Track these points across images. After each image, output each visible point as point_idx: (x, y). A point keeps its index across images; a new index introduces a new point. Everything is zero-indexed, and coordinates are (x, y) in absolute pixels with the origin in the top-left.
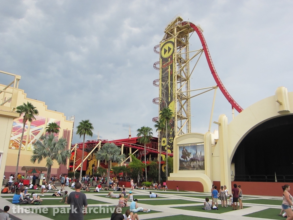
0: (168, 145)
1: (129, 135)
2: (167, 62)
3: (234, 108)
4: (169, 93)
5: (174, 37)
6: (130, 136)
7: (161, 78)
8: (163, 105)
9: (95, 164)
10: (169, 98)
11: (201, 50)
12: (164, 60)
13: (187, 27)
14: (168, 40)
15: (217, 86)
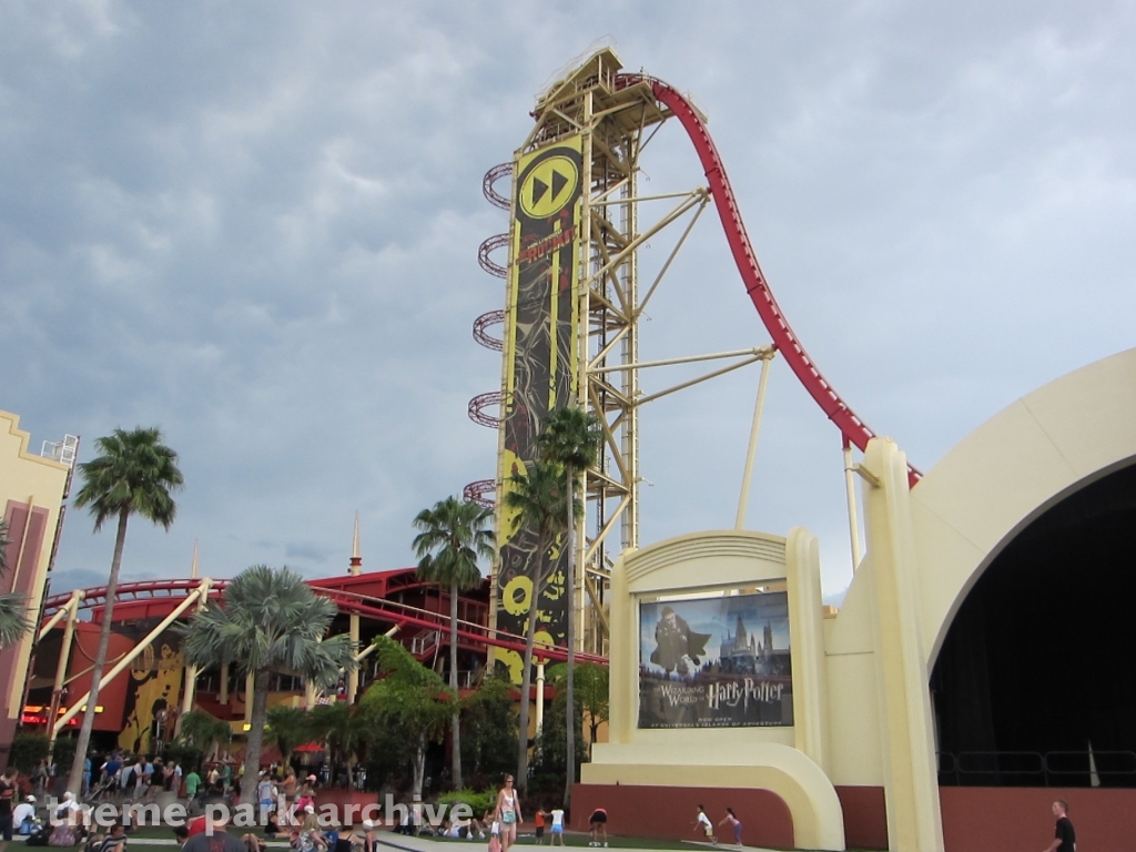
0: (539, 608)
1: (353, 559)
2: (546, 236)
3: (852, 444)
4: (553, 372)
5: (582, 132)
6: (356, 561)
7: (514, 303)
8: (520, 424)
9: (172, 700)
10: (552, 394)
11: (700, 191)
12: (533, 228)
13: (640, 98)
14: (551, 143)
15: (775, 347)
